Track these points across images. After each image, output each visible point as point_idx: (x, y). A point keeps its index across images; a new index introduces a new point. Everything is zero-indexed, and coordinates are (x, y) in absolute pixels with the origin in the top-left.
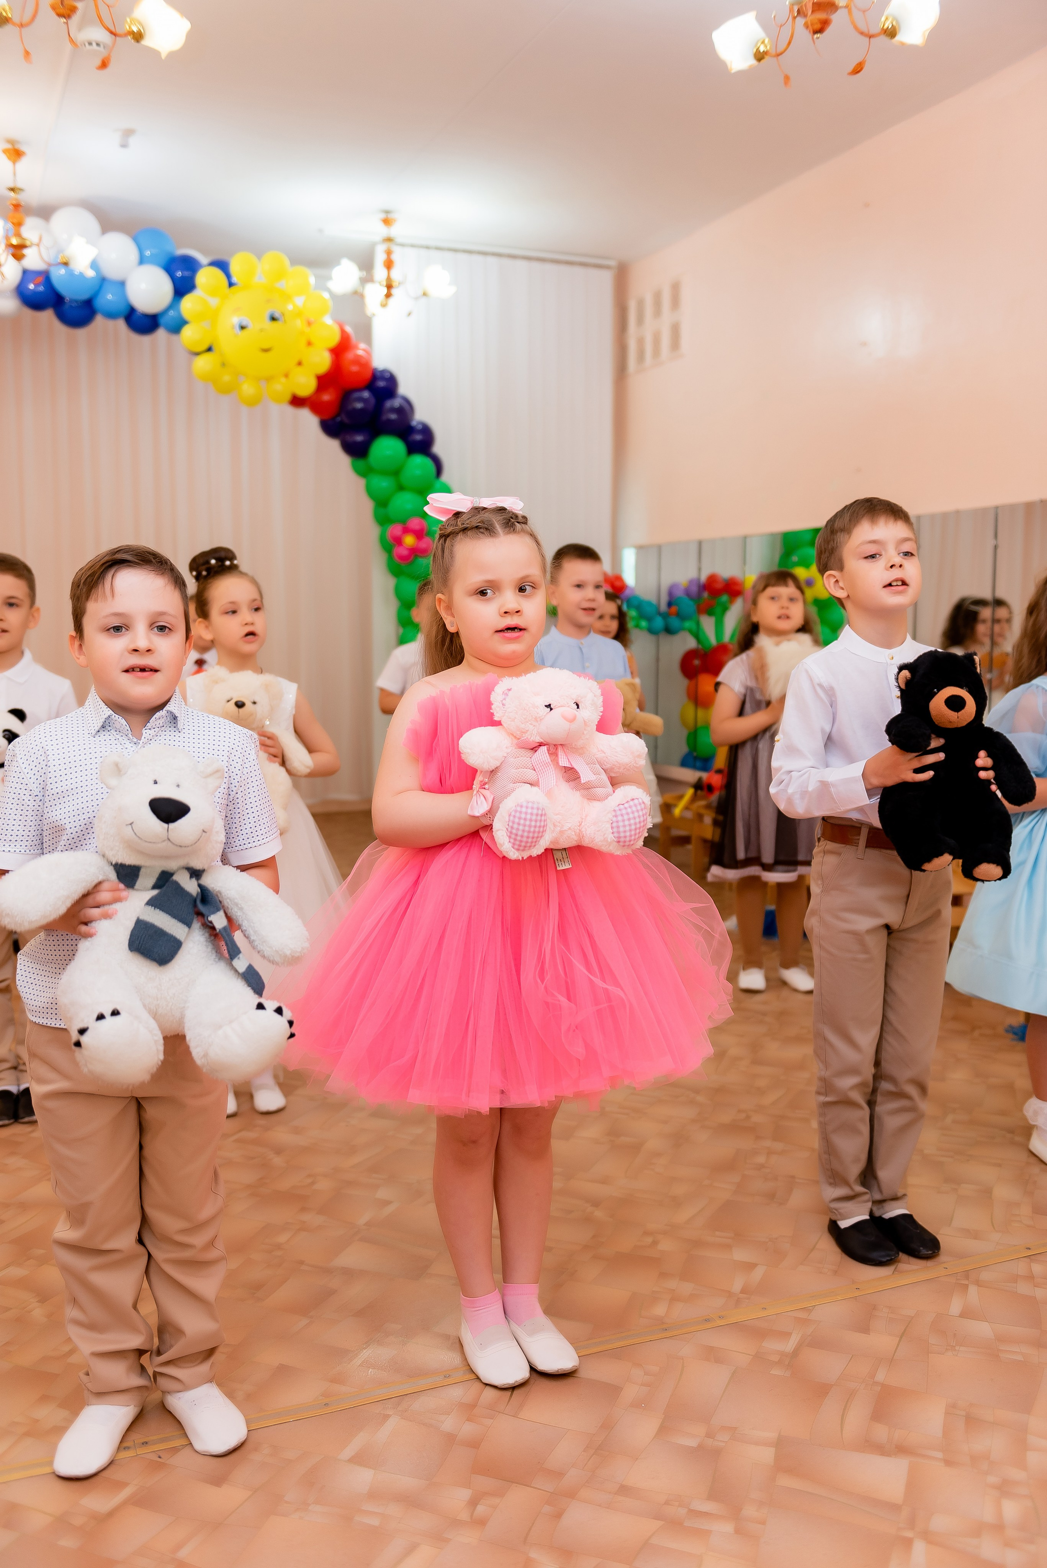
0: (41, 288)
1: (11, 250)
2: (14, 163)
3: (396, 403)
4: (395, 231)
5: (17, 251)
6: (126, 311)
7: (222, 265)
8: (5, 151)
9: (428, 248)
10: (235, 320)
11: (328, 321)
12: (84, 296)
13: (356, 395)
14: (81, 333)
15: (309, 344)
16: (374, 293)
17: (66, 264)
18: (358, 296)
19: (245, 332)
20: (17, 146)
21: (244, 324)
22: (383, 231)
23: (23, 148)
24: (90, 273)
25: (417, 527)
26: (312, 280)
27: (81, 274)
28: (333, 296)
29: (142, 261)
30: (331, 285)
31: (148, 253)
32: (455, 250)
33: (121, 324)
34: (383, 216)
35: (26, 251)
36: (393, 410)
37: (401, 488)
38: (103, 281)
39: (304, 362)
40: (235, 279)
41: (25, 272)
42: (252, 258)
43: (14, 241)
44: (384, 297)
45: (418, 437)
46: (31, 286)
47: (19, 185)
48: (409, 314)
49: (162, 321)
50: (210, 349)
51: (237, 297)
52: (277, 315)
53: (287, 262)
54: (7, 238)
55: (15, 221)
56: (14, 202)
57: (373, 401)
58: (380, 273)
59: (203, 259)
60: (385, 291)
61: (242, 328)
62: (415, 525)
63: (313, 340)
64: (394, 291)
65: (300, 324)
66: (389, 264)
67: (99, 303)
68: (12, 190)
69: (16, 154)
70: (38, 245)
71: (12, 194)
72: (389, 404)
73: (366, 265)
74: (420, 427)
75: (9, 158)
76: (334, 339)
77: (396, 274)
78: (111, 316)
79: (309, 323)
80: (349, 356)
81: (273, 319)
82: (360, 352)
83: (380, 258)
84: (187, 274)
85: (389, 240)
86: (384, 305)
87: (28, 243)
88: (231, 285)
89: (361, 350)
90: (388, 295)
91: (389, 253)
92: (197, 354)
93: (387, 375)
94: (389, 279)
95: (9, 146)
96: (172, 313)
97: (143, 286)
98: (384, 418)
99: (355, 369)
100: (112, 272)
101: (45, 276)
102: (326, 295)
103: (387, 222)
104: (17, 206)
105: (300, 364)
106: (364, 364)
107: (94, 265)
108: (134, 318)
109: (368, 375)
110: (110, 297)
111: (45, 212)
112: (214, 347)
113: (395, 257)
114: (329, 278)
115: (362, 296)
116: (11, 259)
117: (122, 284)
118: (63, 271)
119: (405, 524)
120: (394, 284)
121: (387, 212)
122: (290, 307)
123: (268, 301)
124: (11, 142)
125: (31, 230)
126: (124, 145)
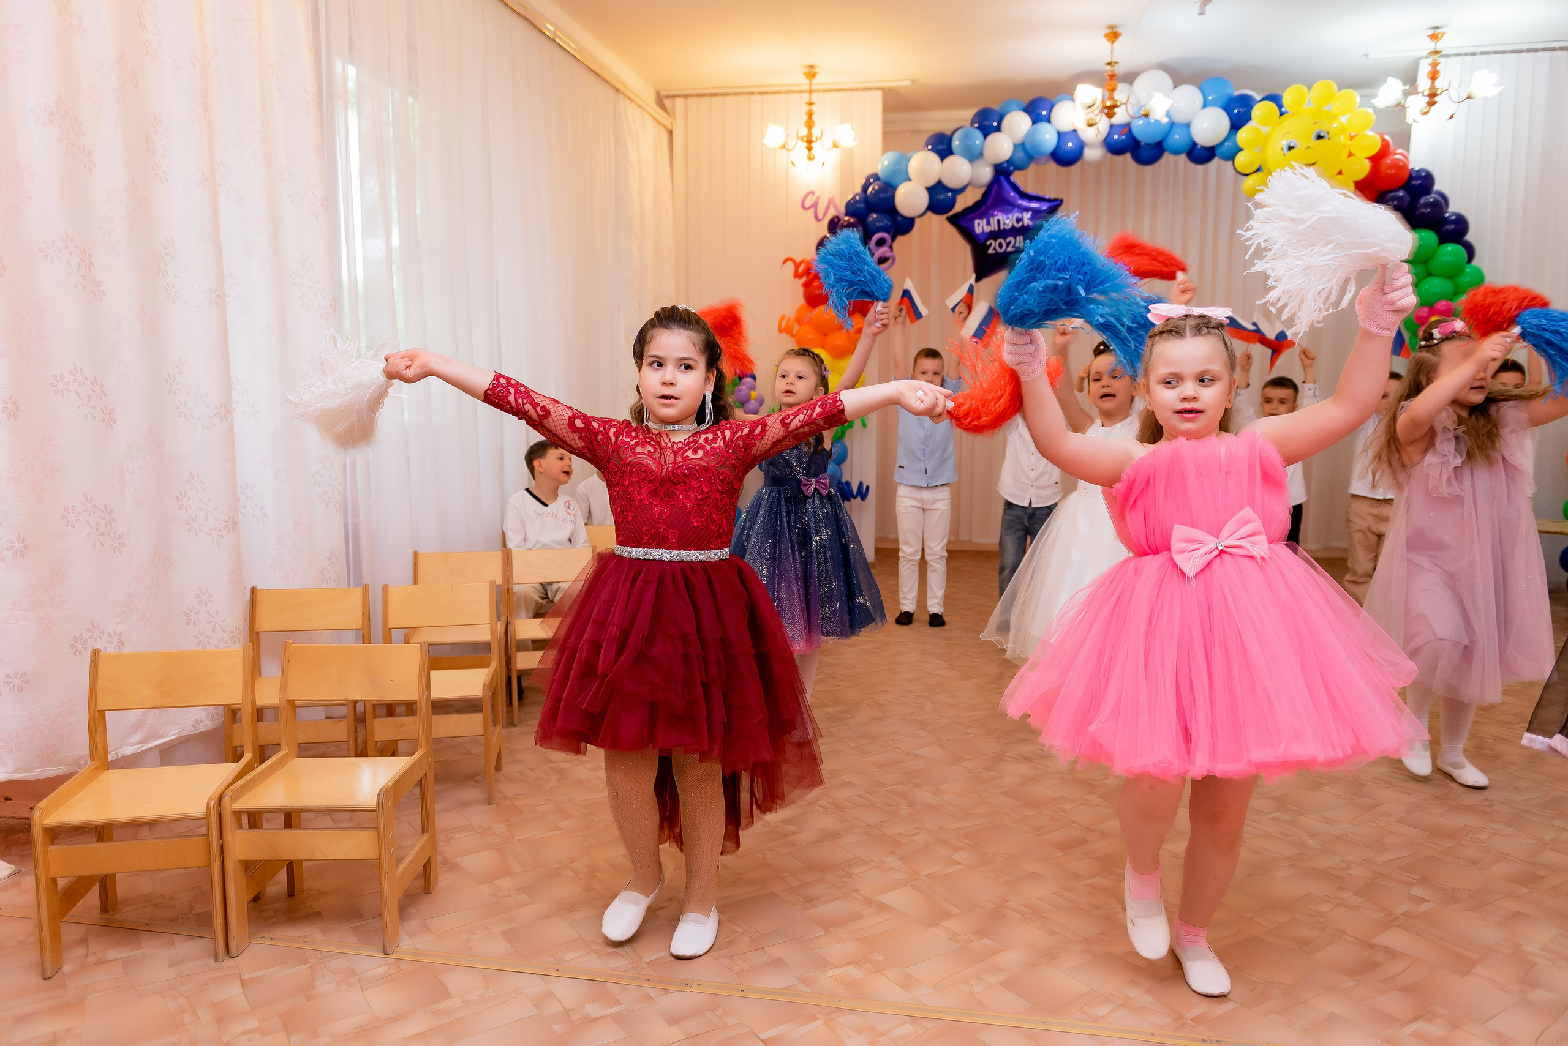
0: (1123, 137)
1: (1106, 111)
2: (1112, 43)
3: (1431, 198)
4: (1440, 45)
5: (1110, 111)
6: (1188, 148)
7: (1275, 99)
8: (1106, 36)
9: (1473, 54)
10: (1284, 143)
11: (1371, 133)
12: (1157, 140)
13: (1392, 194)
14: (1148, 169)
15: (1351, 155)
16: (1416, 103)
17: (1147, 115)
18: (1400, 108)
19: (1292, 151)
20: (1115, 30)
21: (1292, 145)
22: (1431, 46)
23: (1120, 30)
24: (1165, 120)
25: (1445, 308)
26: (1358, 99)
27: (1157, 122)
28: (1378, 112)
29: (1205, 106)
30: (1375, 101)
31: (1210, 98)
32: (1504, 52)
33: (1183, 158)
34: (1431, 32)
35: (1116, 110)
36: (1428, 205)
37: (1430, 275)
38: (1172, 124)
39: (1343, 172)
40: (1283, 110)
41: (1112, 126)
42: (1305, 89)
43: (1108, 104)
44: (1426, 105)
45: (1453, 227)
46: (1116, 137)
47: (1115, 60)
48: (1451, 117)
49: (1218, 152)
50: (1257, 171)
51: (1288, 122)
52: (1322, 134)
53: (1335, 87)
54: (1103, 102)
55: (1110, 88)
56: (1110, 74)
57: (1408, 198)
58: (1424, 84)
59: (1258, 97)
60: (1427, 99)
61: (1290, 148)
62: (1442, 305)
63: (1353, 152)
64: (1436, 99)
65: (1343, 139)
66: (1434, 76)
67: (1168, 143)
68: (1109, 64)
69: (1113, 35)
70: (1126, 104)
71: (1109, 67)
72: (1422, 200)
73: (1410, 80)
74: (1453, 217)
75: (1109, 40)
76: (1374, 149)
77: (1439, 83)
78: (1176, 152)
79: (1352, 138)
80: (1388, 161)
81: (1320, 137)
82: (1397, 157)
83: (1424, 69)
84: (1242, 110)
85: (1437, 53)
86: (1425, 113)
87: (1118, 103)
88: (1281, 114)
89: (1398, 154)
90: (1431, 104)
91: (1435, 65)
92: (1247, 175)
93: (1424, 174)
94: (1433, 87)
95: (1109, 31)
96: (1227, 143)
97: (1205, 125)
98: (1418, 213)
99: (1393, 171)
100: (1179, 118)
101: (1128, 125)
102: (1370, 111)
103: (1434, 37)
104: (1112, 76)
105: (1340, 173)
106: (1401, 167)
107: (1168, 114)
108: (1195, 151)
109: (1405, 176)
110: (1177, 137)
111: (1130, 78)
112: (1263, 167)
113: (1438, 68)
114: (1375, 96)
115: (1403, 106)
116: (1104, 117)
117: (1188, 125)
118: (1141, 122)
119: (1432, 307)
120: (1439, 92)
121: (1437, 28)
122: (1335, 125)
123: (1315, 123)
124: (1112, 27)
125: (1120, 95)
126: (1201, 14)
